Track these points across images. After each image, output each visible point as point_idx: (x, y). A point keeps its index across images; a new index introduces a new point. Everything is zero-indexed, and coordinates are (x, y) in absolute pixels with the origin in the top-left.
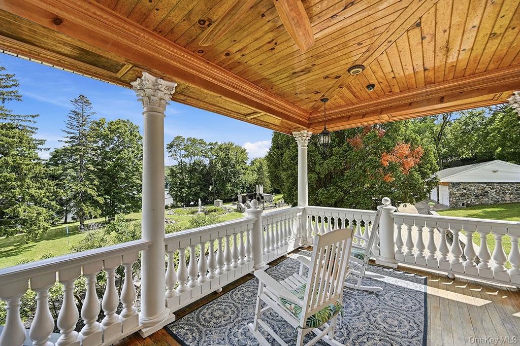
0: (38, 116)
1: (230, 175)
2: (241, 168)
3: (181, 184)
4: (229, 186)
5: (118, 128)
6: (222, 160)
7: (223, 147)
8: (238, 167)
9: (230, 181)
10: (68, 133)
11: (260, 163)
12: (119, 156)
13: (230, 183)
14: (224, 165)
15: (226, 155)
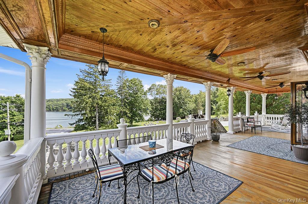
0: (111, 80)
1: (182, 104)
2: (187, 100)
3: (155, 109)
4: (181, 110)
5: (135, 83)
6: (177, 96)
7: (178, 89)
8: (186, 100)
9: (182, 108)
10: (117, 86)
11: (196, 97)
12: (136, 95)
13: (182, 109)
14: (179, 99)
15: (180, 93)
